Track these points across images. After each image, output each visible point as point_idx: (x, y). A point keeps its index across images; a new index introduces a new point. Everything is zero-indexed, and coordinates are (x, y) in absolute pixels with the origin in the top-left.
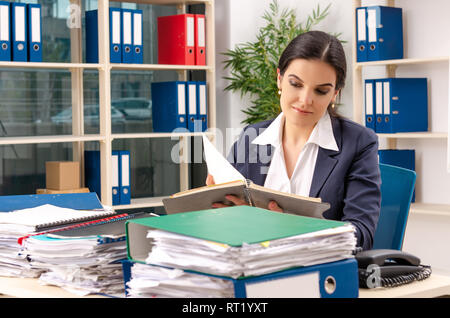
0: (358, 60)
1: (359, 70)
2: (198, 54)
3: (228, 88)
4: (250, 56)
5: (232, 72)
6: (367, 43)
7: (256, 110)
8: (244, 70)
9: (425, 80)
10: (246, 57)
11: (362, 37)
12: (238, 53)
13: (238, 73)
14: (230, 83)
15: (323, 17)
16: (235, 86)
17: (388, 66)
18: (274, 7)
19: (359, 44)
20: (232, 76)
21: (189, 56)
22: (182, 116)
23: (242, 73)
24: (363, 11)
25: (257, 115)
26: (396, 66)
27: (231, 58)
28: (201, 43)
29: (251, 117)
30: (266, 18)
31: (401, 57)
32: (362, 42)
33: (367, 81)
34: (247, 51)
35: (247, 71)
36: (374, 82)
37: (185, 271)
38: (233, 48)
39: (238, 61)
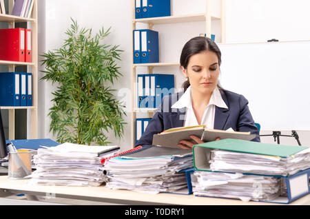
0: (134, 63)
1: (135, 69)
2: (27, 55)
3: (44, 78)
4: (58, 57)
5: (45, 68)
6: (141, 52)
7: (60, 93)
8: (54, 66)
9: (173, 75)
10: (55, 58)
11: (137, 48)
12: (50, 56)
13: (50, 68)
14: (45, 74)
15: (106, 35)
16: (48, 77)
17: (149, 67)
18: (74, 27)
19: (135, 52)
20: (46, 70)
21: (21, 56)
22: (17, 95)
23: (53, 68)
24: (138, 32)
25: (61, 96)
26: (153, 67)
27: (46, 59)
28: (29, 48)
29: (57, 97)
30: (69, 34)
31: (158, 61)
32: (137, 51)
33: (139, 76)
34: (56, 54)
35: (56, 67)
36: (144, 76)
37: (244, 174)
38: (47, 52)
39: (50, 60)
